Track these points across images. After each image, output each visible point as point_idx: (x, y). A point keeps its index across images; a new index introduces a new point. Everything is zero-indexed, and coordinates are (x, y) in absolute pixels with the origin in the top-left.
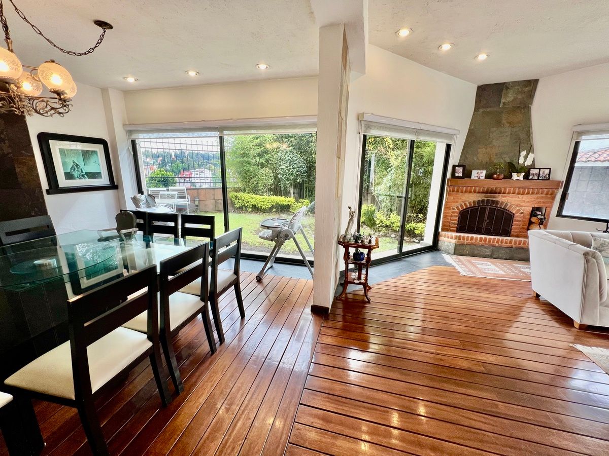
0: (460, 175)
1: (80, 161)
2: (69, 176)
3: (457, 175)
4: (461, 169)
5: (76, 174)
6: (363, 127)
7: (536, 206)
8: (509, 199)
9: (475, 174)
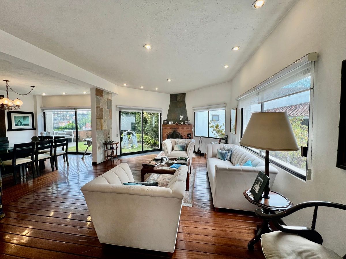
0: (166, 123)
1: (21, 120)
2: (16, 125)
3: (165, 123)
4: (166, 121)
5: (19, 124)
6: (118, 109)
7: (188, 133)
8: (181, 131)
9: (170, 123)
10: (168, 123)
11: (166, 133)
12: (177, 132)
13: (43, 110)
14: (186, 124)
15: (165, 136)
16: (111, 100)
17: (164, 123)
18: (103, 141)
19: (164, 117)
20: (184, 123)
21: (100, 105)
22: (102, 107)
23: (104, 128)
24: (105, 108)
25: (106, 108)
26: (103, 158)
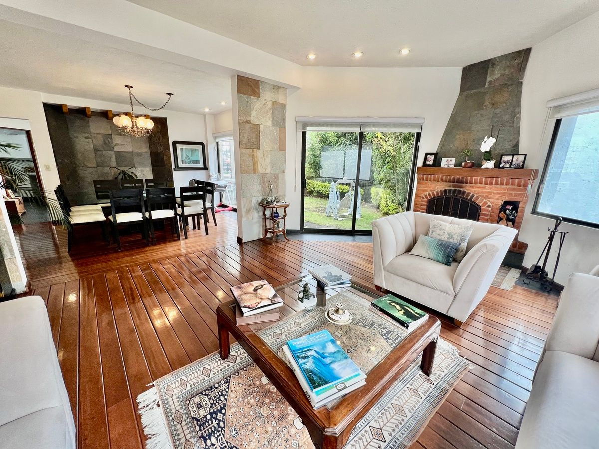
0: (431, 163)
1: (189, 154)
2: (183, 162)
3: (428, 163)
4: (432, 157)
5: (187, 160)
6: (300, 126)
7: (507, 199)
8: (477, 189)
9: (444, 162)
10: (437, 162)
11: (426, 190)
12: (464, 192)
13: (215, 138)
14: (503, 168)
15: (422, 201)
16: (285, 105)
17: (425, 164)
18: (260, 199)
19: (430, 144)
20: (497, 165)
21: (252, 118)
22: (255, 122)
23: (260, 170)
24: (266, 123)
25: (269, 123)
26: (259, 233)
